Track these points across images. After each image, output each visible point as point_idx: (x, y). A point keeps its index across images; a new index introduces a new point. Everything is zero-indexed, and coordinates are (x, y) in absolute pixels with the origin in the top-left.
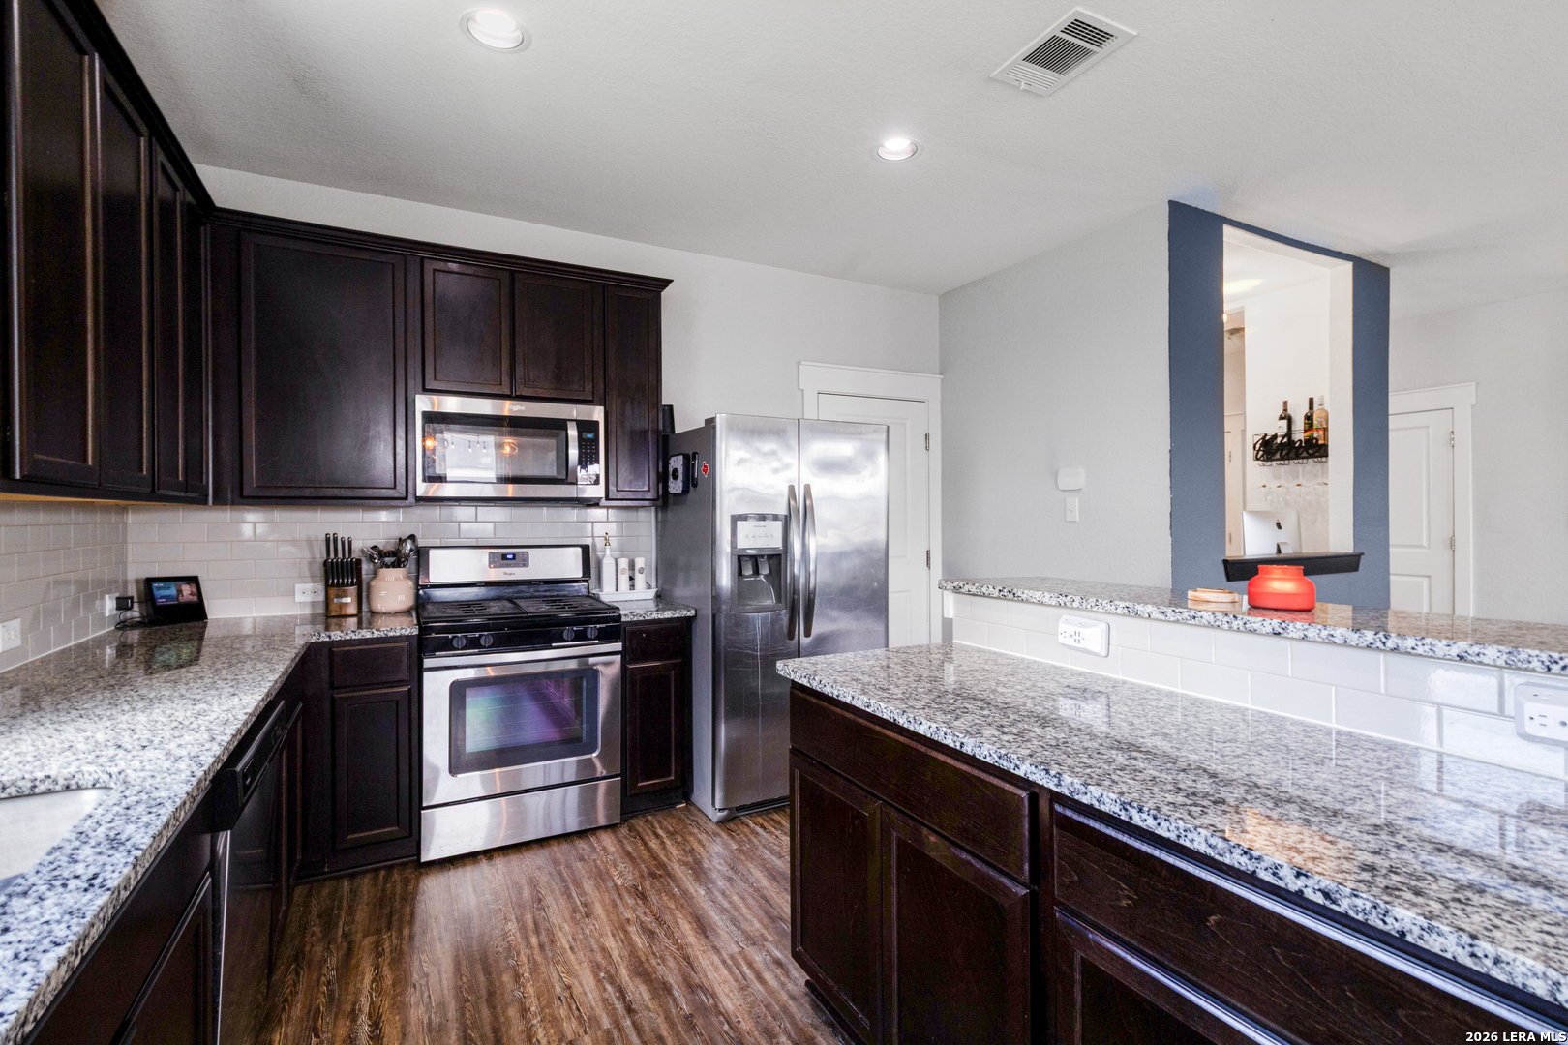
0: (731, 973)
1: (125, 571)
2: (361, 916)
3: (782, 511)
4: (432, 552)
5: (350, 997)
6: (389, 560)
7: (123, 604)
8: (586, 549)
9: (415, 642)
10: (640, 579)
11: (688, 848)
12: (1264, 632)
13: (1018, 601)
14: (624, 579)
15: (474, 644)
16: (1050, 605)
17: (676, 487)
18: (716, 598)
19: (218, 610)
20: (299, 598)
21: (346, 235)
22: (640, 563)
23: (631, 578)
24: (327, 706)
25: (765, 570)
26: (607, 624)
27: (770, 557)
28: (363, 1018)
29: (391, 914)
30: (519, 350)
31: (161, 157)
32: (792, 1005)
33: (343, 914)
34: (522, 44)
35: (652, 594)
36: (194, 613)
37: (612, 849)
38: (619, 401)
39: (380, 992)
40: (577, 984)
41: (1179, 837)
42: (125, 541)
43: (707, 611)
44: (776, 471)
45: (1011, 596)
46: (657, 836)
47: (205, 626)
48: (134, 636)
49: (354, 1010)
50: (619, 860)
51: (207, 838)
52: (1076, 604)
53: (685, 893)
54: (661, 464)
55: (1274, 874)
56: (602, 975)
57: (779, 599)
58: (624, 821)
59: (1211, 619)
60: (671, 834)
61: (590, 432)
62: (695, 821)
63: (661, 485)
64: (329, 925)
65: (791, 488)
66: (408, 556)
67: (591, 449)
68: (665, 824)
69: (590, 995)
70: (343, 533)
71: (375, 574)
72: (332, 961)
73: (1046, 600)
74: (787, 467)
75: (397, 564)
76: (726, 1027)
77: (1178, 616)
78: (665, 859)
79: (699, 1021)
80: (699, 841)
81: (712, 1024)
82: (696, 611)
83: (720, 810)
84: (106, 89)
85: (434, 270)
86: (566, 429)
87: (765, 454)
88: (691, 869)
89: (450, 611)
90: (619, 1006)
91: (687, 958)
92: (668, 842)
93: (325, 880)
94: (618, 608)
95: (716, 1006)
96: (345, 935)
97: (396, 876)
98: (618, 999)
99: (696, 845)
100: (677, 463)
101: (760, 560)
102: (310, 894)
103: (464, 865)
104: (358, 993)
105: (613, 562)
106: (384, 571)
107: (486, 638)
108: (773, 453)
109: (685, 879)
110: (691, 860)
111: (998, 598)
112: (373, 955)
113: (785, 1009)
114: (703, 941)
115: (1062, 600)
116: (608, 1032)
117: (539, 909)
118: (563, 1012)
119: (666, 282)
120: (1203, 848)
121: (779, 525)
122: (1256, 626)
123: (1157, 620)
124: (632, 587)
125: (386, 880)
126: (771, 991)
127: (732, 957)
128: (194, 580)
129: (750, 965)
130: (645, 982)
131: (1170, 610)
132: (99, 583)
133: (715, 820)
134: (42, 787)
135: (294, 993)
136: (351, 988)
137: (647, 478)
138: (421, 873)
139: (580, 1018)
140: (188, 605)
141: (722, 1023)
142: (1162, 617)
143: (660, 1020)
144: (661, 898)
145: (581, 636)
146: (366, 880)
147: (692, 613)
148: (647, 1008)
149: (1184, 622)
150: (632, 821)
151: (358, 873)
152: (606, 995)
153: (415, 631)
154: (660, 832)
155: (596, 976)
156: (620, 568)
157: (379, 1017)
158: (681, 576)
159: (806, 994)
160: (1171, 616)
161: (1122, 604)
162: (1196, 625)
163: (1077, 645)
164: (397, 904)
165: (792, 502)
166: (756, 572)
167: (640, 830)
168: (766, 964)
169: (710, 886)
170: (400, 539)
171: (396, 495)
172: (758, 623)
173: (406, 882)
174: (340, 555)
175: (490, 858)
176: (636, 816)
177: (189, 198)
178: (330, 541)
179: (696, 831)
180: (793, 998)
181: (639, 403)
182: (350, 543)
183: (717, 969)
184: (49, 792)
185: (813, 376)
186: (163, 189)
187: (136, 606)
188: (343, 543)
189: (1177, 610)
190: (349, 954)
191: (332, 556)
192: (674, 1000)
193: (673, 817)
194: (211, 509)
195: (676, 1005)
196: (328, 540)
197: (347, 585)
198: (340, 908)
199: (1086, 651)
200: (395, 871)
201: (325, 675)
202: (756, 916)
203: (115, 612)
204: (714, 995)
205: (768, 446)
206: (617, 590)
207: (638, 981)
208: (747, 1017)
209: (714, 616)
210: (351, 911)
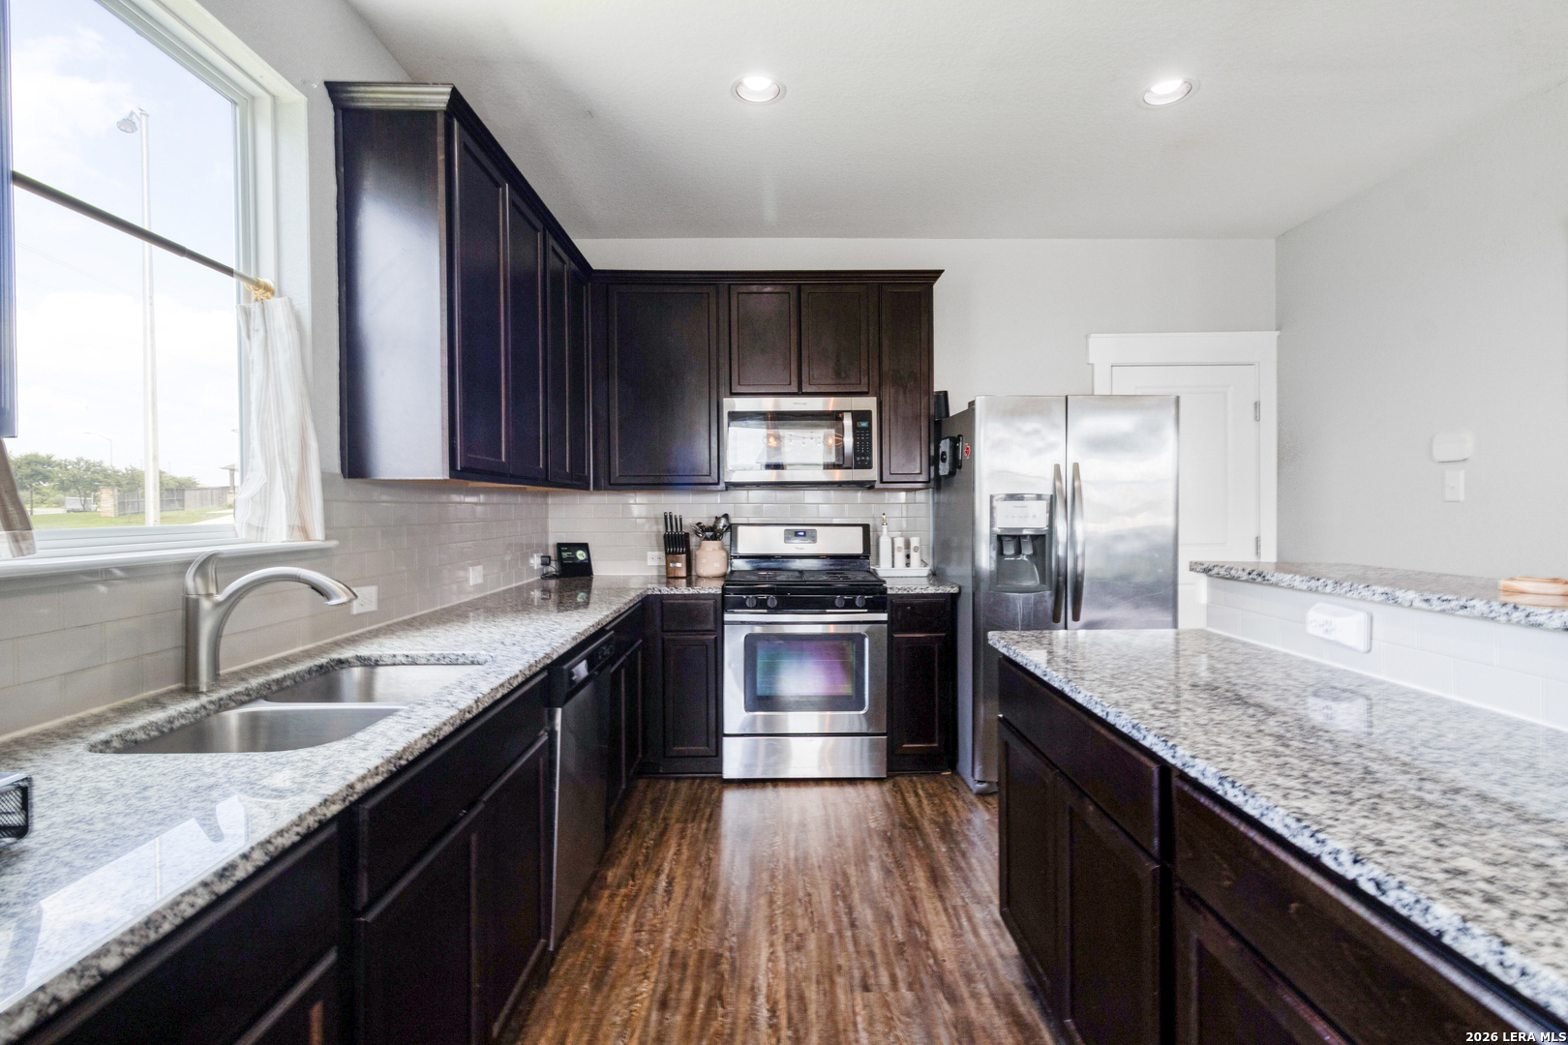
0: (949, 920)
1: (547, 539)
2: (677, 808)
3: (1048, 491)
4: (740, 528)
5: (658, 861)
6: (709, 534)
7: (546, 561)
8: (866, 528)
9: (719, 599)
10: (915, 557)
11: (942, 810)
12: (1550, 627)
13: (1266, 585)
14: (900, 557)
15: (761, 605)
16: (1300, 590)
17: (944, 469)
18: (976, 577)
19: (601, 570)
20: (650, 562)
21: (682, 276)
22: (915, 542)
23: (908, 556)
24: (660, 645)
25: (1028, 550)
26: (875, 595)
27: (1034, 538)
28: (663, 877)
29: (696, 812)
30: (805, 353)
31: (551, 242)
32: (999, 963)
33: (666, 804)
34: (780, 92)
35: (925, 571)
36: (584, 570)
37: (874, 798)
38: (892, 390)
39: (677, 862)
40: (817, 894)
41: (1262, 815)
42: (547, 518)
43: (968, 589)
44: (1039, 451)
45: (1260, 579)
46: (917, 795)
47: (591, 580)
48: (552, 583)
49: (658, 870)
50: (877, 808)
51: (546, 711)
52: (1328, 589)
53: (928, 846)
54: (932, 448)
55: (1336, 859)
56: (838, 893)
57: (1043, 580)
58: (889, 777)
59: (1485, 609)
60: (930, 796)
61: (864, 420)
62: (955, 788)
63: (932, 468)
64: (655, 811)
65: (1057, 468)
66: (720, 531)
67: (865, 436)
68: (927, 785)
69: (824, 905)
70: (676, 513)
71: (699, 546)
72: (653, 834)
73: (1297, 584)
74: (1052, 446)
75: (714, 538)
76: (931, 961)
77: (1446, 606)
78: (918, 815)
79: (909, 950)
80: (955, 806)
81: (919, 955)
82: (960, 588)
83: (979, 782)
84: (513, 204)
85: (739, 293)
86: (842, 419)
87: (1028, 434)
88: (939, 827)
89: (748, 577)
90: (845, 920)
91: (913, 898)
92: (925, 802)
93: (661, 778)
94: (884, 582)
95: (927, 943)
96: (665, 819)
97: (706, 786)
98: (846, 914)
99: (950, 810)
100: (945, 446)
101: (1023, 540)
102: (648, 786)
103: (755, 787)
104: (664, 859)
105: (890, 541)
106: (705, 542)
107: (772, 601)
108: (1036, 432)
109: (931, 834)
110: (941, 820)
111: (1247, 581)
112: (679, 836)
113: (991, 963)
114: (932, 889)
115: (1313, 584)
116: (831, 936)
117: (802, 832)
118: (800, 911)
119: (938, 273)
120: (1280, 829)
121: (1044, 505)
122: (1541, 619)
123: (1419, 609)
124: (908, 565)
125: (700, 785)
126: (982, 946)
127: (954, 908)
128: (584, 547)
129: (970, 919)
130: (871, 907)
131: (1434, 598)
132: (529, 546)
133: (975, 791)
134: (461, 660)
135: (626, 849)
136: (661, 856)
137: (919, 461)
138: (723, 787)
139: (811, 920)
140: (582, 563)
141: (928, 957)
142: (1425, 605)
143: (876, 939)
144: (905, 846)
145: (850, 605)
146: (686, 784)
147: (955, 590)
148: (868, 927)
149: (1451, 612)
150: (898, 778)
151: (681, 778)
152: (837, 909)
153: (720, 592)
154: (921, 792)
155: (833, 892)
156: (896, 546)
157: (673, 878)
158: (955, 556)
159: (1017, 957)
160: (1437, 605)
161: (1381, 590)
162: (1465, 616)
163: (1326, 636)
164: (702, 806)
165: (1058, 483)
166: (1019, 552)
167: (903, 787)
168: (985, 922)
169: (953, 846)
170: (716, 518)
171: (711, 481)
172: (1020, 604)
173: (712, 791)
174: (675, 530)
175: (775, 786)
176: (903, 775)
177: (573, 266)
178: (668, 519)
179: (954, 797)
180: (1002, 956)
181: (911, 391)
182: (681, 519)
183: (937, 913)
184: (464, 664)
185: (1103, 349)
186: (553, 261)
187: (553, 564)
188: (676, 519)
189: (1445, 598)
190: (663, 833)
191: (669, 530)
192: (892, 927)
193: (936, 782)
194: (592, 494)
195: (893, 932)
196: (666, 517)
197: (679, 553)
198: (665, 800)
199: (1337, 644)
200: (706, 782)
201: (658, 621)
202: (989, 880)
203: (541, 567)
204: (928, 934)
205: (1029, 426)
206: (893, 566)
207: (866, 905)
208: (953, 958)
209: (974, 594)
210: (671, 804)
